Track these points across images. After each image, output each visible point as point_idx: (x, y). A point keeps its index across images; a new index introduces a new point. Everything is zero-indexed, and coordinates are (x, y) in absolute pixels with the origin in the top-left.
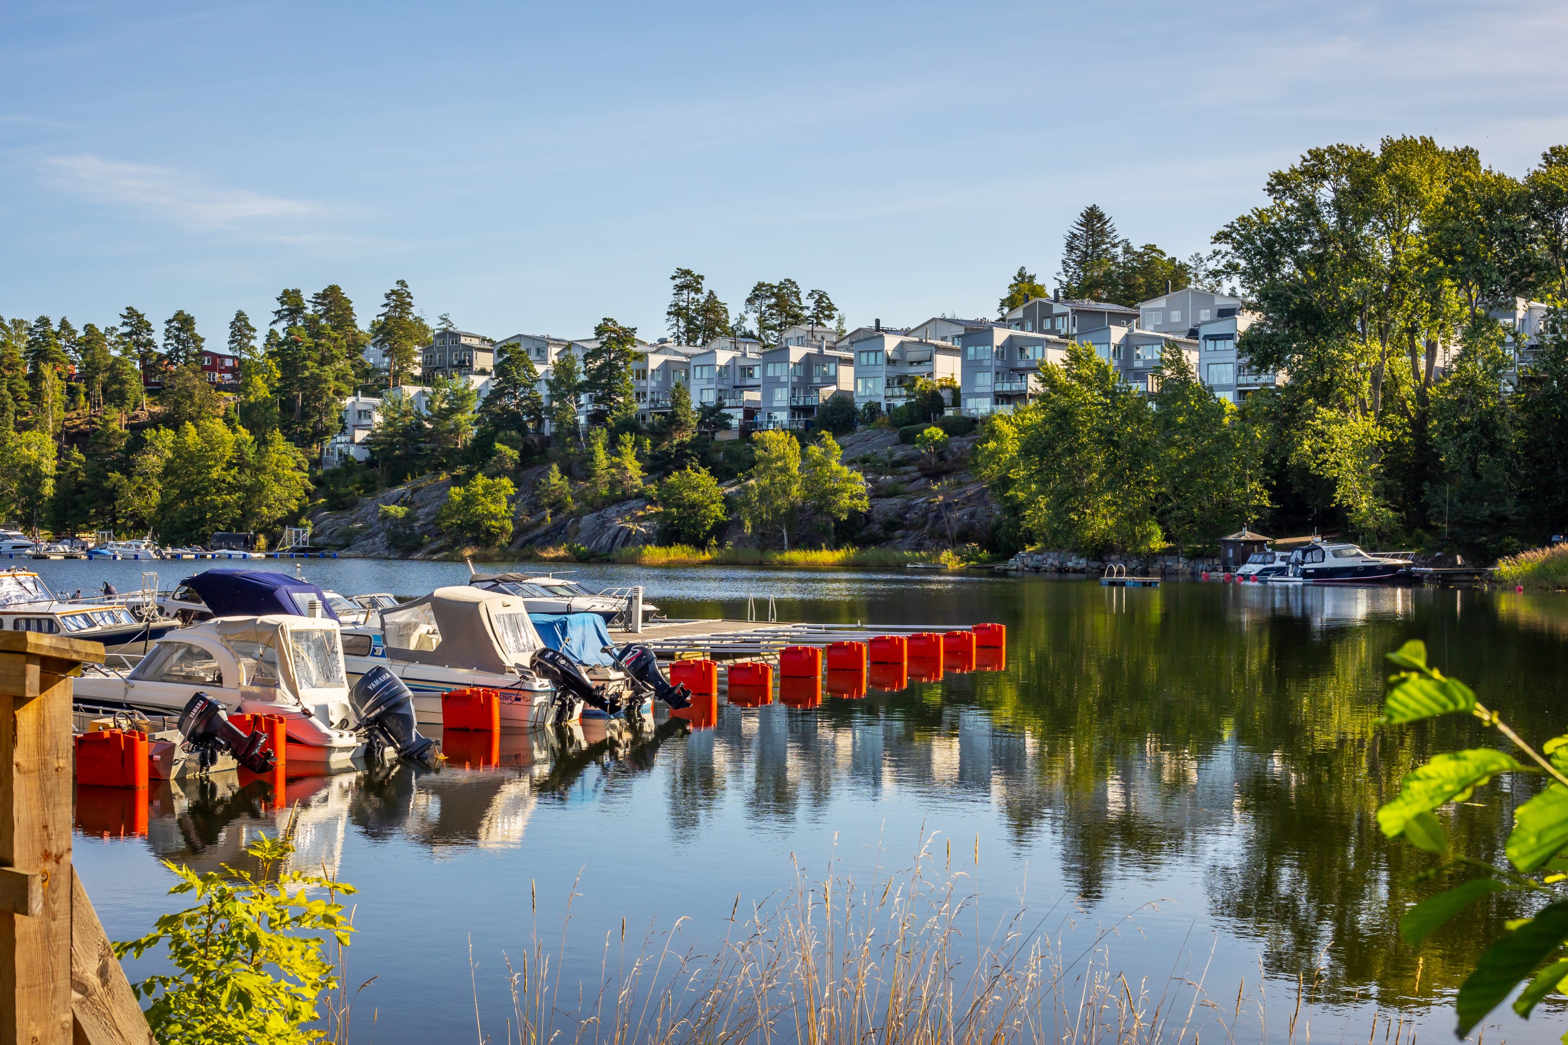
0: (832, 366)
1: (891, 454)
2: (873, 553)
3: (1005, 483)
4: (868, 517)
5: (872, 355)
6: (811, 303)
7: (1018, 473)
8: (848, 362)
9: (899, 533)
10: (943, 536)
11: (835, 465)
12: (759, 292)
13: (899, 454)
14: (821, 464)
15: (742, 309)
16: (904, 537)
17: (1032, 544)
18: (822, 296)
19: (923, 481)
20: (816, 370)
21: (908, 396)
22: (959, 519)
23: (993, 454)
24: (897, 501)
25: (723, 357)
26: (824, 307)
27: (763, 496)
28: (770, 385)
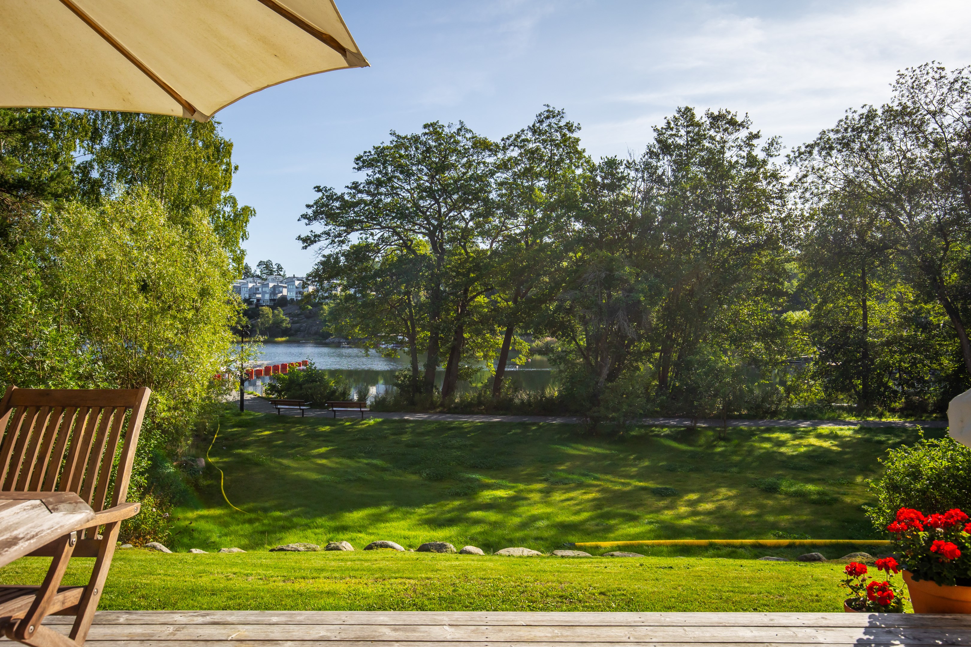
0: (281, 288)
1: (297, 313)
2: (292, 338)
3: (325, 321)
4: (290, 329)
5: (292, 286)
6: (276, 267)
7: (328, 319)
8: (285, 287)
9: (299, 333)
10: (310, 334)
11: (281, 316)
12: (260, 263)
13: (299, 312)
14: (278, 315)
15: (256, 268)
17: (332, 335)
18: (279, 265)
19: (305, 319)
20: (277, 289)
21: (301, 297)
23: (322, 314)
24: (298, 325)
25: (250, 285)
26: (280, 268)
27: (262, 323)
28: (264, 293)
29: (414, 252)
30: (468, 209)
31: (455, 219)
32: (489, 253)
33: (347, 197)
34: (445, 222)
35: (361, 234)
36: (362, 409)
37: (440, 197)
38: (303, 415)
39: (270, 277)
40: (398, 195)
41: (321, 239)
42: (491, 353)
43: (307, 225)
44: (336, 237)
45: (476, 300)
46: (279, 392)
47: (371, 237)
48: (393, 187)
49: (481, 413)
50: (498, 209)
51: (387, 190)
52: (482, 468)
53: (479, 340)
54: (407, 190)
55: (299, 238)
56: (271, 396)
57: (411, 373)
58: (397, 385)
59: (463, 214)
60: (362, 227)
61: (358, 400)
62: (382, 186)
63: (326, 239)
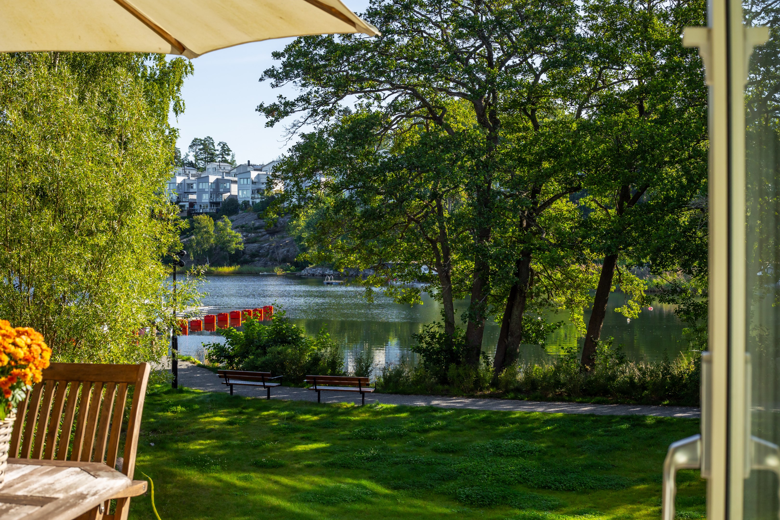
0: (228, 184)
1: (254, 224)
2: (246, 268)
3: (300, 239)
4: (244, 252)
5: (246, 180)
6: (219, 148)
7: (305, 235)
8: (235, 182)
9: (257, 259)
10: (276, 260)
11: (229, 230)
12: (195, 143)
13: (257, 224)
14: (223, 230)
15: (187, 151)
16: (259, 261)
17: (312, 264)
18: (224, 145)
19: (267, 236)
20: (221, 186)
21: (261, 198)
22: (282, 253)
23: (295, 226)
24: (256, 245)
25: (179, 179)
26: (226, 150)
27: (198, 243)
28: (200, 192)
29: (448, 128)
30: (539, 52)
31: (515, 70)
32: (574, 126)
33: (337, 40)
34: (500, 75)
35: (360, 98)
36: (363, 389)
37: (491, 34)
38: (269, 395)
39: (210, 166)
40: (420, 32)
41: (296, 109)
42: (577, 299)
43: (273, 86)
44: (319, 104)
45: (553, 206)
46: (230, 358)
47: (376, 103)
48: (411, 20)
49: (559, 398)
50: (589, 50)
51: (403, 26)
52: (557, 489)
53: (559, 275)
54: (436, 24)
55: (261, 108)
56: (217, 364)
57: (443, 331)
58: (418, 350)
59: (530, 60)
60: (362, 88)
61: (356, 374)
62: (394, 19)
63: (304, 109)
